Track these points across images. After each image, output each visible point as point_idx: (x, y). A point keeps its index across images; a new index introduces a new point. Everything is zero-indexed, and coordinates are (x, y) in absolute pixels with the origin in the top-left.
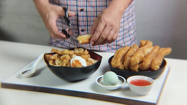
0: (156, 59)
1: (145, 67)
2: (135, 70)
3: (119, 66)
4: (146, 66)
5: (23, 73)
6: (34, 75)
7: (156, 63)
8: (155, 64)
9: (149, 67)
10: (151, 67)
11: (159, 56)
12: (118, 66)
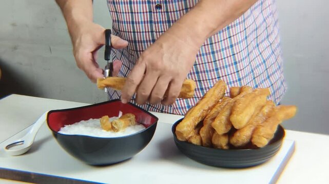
0: (263, 126)
1: (240, 140)
2: (221, 146)
3: (191, 137)
4: (243, 139)
5: (8, 147)
6: (29, 151)
7: (262, 134)
8: (259, 136)
9: (248, 140)
10: (253, 141)
11: (270, 120)
12: (189, 138)
